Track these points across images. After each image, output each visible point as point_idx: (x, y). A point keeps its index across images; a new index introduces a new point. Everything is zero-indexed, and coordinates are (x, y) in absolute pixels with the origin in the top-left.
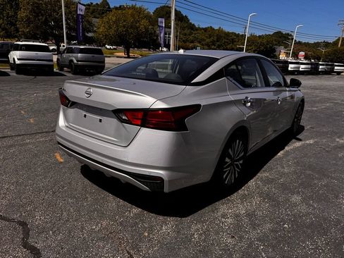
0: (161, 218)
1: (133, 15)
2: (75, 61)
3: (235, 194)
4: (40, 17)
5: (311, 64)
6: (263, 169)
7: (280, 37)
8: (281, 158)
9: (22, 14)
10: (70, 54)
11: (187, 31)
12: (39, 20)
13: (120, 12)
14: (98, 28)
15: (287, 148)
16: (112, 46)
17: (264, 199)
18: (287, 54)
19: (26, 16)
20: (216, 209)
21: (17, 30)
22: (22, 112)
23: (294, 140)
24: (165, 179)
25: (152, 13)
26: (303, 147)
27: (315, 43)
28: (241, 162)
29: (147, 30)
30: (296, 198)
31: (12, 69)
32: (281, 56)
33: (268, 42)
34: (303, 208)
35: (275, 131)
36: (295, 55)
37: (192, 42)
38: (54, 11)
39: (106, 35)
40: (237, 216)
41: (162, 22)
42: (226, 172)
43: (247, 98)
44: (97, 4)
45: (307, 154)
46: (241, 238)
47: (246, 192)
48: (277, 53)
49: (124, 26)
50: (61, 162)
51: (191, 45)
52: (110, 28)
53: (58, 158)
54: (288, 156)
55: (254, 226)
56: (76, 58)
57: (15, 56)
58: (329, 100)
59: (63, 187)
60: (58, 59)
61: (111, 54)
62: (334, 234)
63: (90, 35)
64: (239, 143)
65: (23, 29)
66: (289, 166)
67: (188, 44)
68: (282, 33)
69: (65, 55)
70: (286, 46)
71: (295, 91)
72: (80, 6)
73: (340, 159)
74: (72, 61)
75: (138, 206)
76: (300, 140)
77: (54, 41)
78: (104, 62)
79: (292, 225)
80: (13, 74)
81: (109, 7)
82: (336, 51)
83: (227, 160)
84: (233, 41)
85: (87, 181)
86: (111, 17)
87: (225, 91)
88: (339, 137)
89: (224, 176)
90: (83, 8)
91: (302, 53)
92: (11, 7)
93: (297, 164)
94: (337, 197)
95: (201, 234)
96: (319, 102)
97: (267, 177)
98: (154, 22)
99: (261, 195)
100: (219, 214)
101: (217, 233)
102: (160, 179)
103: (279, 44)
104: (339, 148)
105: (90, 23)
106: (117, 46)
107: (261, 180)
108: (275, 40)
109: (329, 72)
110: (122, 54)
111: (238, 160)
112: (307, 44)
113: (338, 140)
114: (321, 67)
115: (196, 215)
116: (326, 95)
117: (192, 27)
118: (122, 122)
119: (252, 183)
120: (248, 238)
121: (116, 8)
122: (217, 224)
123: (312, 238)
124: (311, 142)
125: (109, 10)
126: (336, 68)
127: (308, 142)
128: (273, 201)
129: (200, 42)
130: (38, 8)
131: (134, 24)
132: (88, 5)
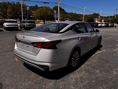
0: (50, 80)
1: (45, 10)
2: (26, 26)
3: (76, 71)
4: (15, 11)
5: (106, 24)
6: (87, 61)
7: (96, 15)
8: (93, 57)
9: (9, 10)
10: (24, 23)
11: (64, 14)
12: (14, 12)
13: (41, 8)
14: (34, 14)
15: (96, 53)
16: (39, 20)
17: (86, 72)
18: (98, 21)
19: (10, 11)
20: (69, 76)
21: (7, 16)
22: (6, 44)
23: (98, 50)
24: (50, 66)
25: (52, 9)
26: (102, 53)
27: (107, 17)
28: (78, 59)
29: (50, 14)
30: (97, 71)
31: (4, 29)
32: (96, 21)
33: (91, 17)
34: (100, 75)
35: (92, 47)
36: (101, 21)
37: (66, 18)
38: (19, 9)
39: (37, 16)
40: (76, 78)
41: (55, 11)
42: (73, 62)
43: (79, 37)
44: (34, 6)
45: (103, 55)
46: (77, 86)
47: (80, 70)
48: (94, 21)
49: (43, 13)
50: (17, 61)
51: (66, 19)
52: (38, 14)
53: (16, 59)
54: (96, 56)
55: (82, 82)
56: (26, 24)
57: (5, 24)
58: (111, 36)
59: (17, 70)
60: (20, 25)
61: (39, 23)
62: (110, 84)
63: (31, 16)
64: (77, 52)
65: (9, 15)
66: (96, 60)
67: (64, 18)
68: (96, 14)
69: (22, 24)
70: (98, 18)
71: (98, 33)
72: (27, 7)
73: (114, 56)
74: (25, 25)
75: (42, 76)
76: (101, 50)
77: (19, 19)
78: (35, 26)
79: (95, 81)
80: (5, 30)
81: (38, 7)
82: (114, 19)
83: (73, 58)
84: (79, 17)
85: (25, 68)
86: (38, 10)
87: (71, 35)
88: (114, 49)
89: (72, 64)
90: (29, 8)
91: (103, 20)
92: (5, 8)
93: (99, 59)
94: (112, 70)
95: (63, 86)
96: (108, 37)
97: (88, 64)
98: (53, 12)
99: (85, 70)
100: (70, 78)
101: (69, 85)
102: (48, 66)
103: (95, 17)
104: (114, 52)
105: (31, 13)
106: (41, 20)
107: (86, 65)
108: (94, 16)
109: (112, 26)
110: (42, 23)
111: (77, 58)
112: (105, 17)
113: (114, 50)
114: (109, 25)
115: (62, 79)
116: (111, 34)
117: (66, 13)
118: (34, 47)
119: (83, 66)
120: (79, 86)
121: (40, 7)
122: (69, 82)
123: (102, 86)
124: (104, 51)
125: (38, 8)
126: (114, 25)
127: (103, 51)
128: (89, 72)
129: (68, 18)
130: (14, 8)
131: (46, 12)
132: (31, 7)
